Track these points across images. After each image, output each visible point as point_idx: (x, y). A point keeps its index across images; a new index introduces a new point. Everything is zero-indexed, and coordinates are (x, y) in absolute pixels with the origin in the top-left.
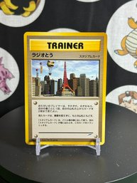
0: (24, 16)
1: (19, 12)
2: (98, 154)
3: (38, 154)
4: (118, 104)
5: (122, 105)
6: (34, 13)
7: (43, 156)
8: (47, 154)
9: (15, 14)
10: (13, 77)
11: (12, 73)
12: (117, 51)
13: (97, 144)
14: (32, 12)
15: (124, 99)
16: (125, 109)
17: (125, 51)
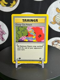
0: (10, 7)
1: (8, 5)
2: (43, 67)
3: (16, 67)
4: (52, 45)
5: (54, 46)
6: (15, 5)
7: (19, 68)
8: (21, 67)
9: (6, 6)
10: (6, 34)
11: (5, 32)
12: (51, 22)
13: (42, 63)
14: (14, 5)
15: (54, 43)
16: (55, 48)
17: (55, 22)
